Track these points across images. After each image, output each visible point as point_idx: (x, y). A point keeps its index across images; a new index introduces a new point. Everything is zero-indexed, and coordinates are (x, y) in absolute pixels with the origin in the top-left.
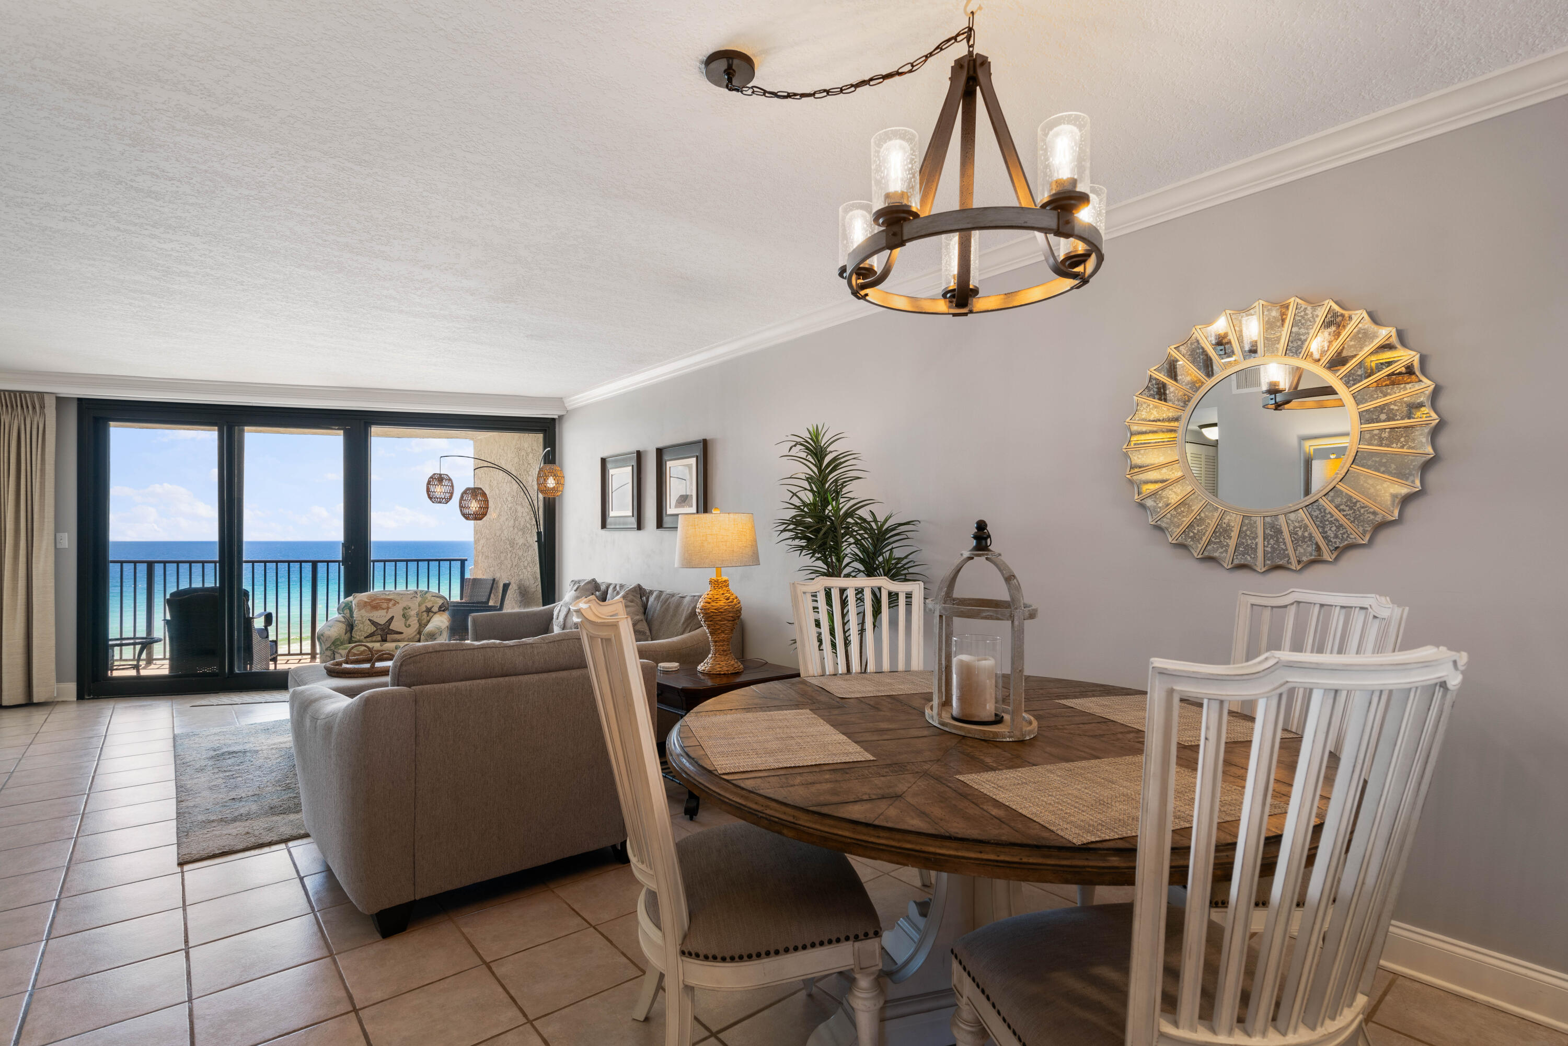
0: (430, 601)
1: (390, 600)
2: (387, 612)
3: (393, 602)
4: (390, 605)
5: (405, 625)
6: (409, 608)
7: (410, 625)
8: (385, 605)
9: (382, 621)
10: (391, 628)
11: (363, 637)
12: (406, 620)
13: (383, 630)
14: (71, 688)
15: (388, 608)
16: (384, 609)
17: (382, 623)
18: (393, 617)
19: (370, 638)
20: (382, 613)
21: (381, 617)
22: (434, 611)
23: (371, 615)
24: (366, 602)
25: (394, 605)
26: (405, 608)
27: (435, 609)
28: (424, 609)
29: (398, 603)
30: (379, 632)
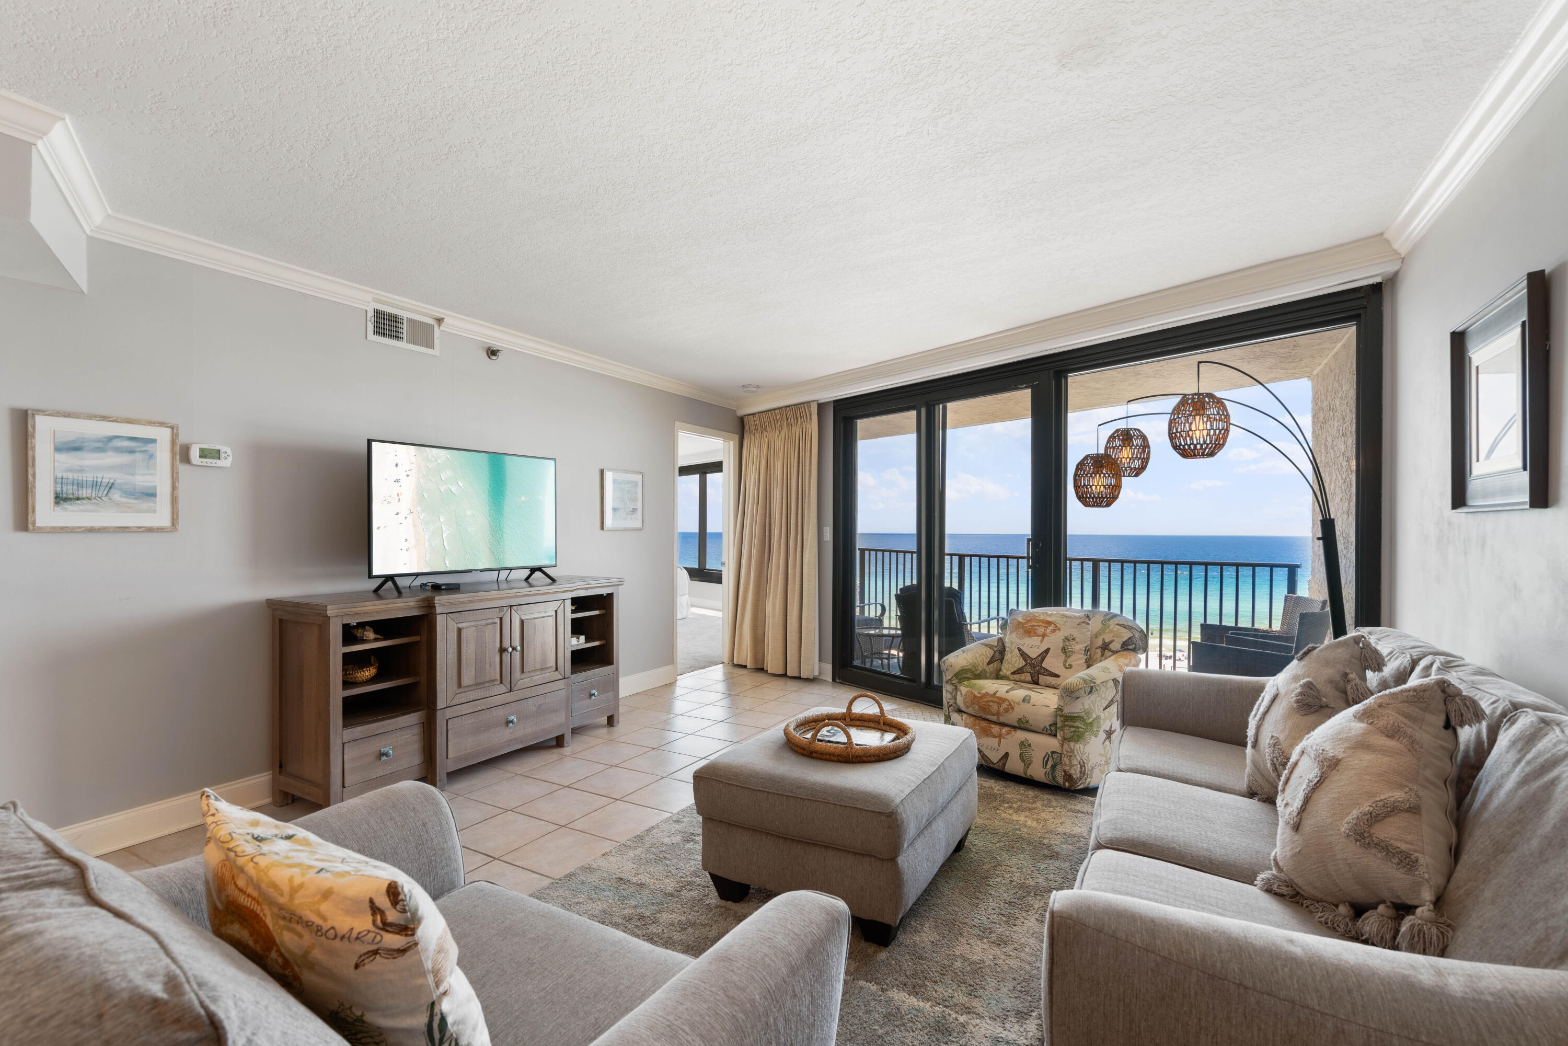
0: (1111, 631)
1: (1049, 623)
2: (1042, 641)
3: (1052, 627)
4: (1048, 631)
5: (1065, 665)
6: (1074, 639)
7: (1071, 666)
8: (1040, 631)
9: (1033, 653)
10: (1044, 665)
11: (1009, 673)
12: (1067, 657)
13: (1033, 666)
14: (828, 668)
15: (1044, 635)
16: (1038, 636)
17: (1033, 656)
18: (1047, 651)
19: (1018, 675)
20: (1035, 641)
21: (1033, 647)
22: (1113, 649)
23: (1022, 642)
24: (1019, 622)
25: (1053, 631)
26: (1066, 639)
27: (1116, 646)
28: (1100, 643)
29: (1059, 629)
30: (1028, 668)
